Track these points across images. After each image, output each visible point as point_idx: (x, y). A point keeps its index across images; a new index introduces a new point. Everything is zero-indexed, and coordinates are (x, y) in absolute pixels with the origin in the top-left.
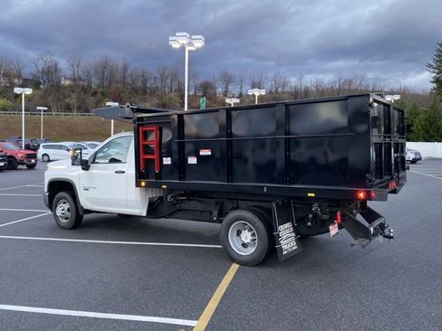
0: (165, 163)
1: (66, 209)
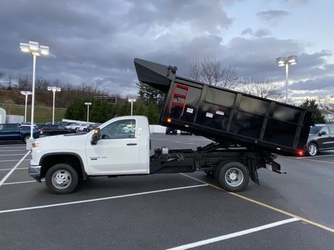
0: (188, 111)
1: (67, 177)
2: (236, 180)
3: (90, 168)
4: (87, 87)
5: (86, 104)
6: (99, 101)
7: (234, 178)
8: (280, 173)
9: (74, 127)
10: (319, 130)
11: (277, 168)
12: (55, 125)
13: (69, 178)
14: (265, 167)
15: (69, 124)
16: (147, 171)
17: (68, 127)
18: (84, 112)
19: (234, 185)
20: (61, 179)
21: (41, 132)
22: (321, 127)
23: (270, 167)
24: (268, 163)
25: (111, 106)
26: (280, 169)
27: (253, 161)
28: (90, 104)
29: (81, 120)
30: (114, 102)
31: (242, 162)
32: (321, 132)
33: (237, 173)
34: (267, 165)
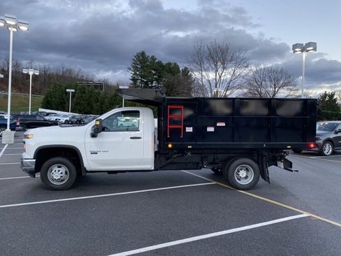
0: (187, 131)
1: (64, 172)
2: (246, 177)
3: (89, 163)
4: (67, 70)
5: (68, 90)
6: (83, 87)
7: (244, 176)
8: (292, 171)
9: (53, 118)
10: (335, 127)
11: (288, 166)
12: (32, 116)
13: (66, 173)
14: (276, 165)
15: (48, 114)
16: (151, 167)
17: (47, 118)
18: (66, 100)
19: (244, 182)
20: (58, 173)
21: (18, 124)
22: (338, 124)
23: (281, 165)
24: (280, 160)
25: (99, 94)
26: (291, 167)
27: (264, 158)
28: (73, 91)
29: (61, 110)
30: (102, 89)
31: (253, 159)
32: (337, 129)
33: (247, 170)
34: (279, 163)
